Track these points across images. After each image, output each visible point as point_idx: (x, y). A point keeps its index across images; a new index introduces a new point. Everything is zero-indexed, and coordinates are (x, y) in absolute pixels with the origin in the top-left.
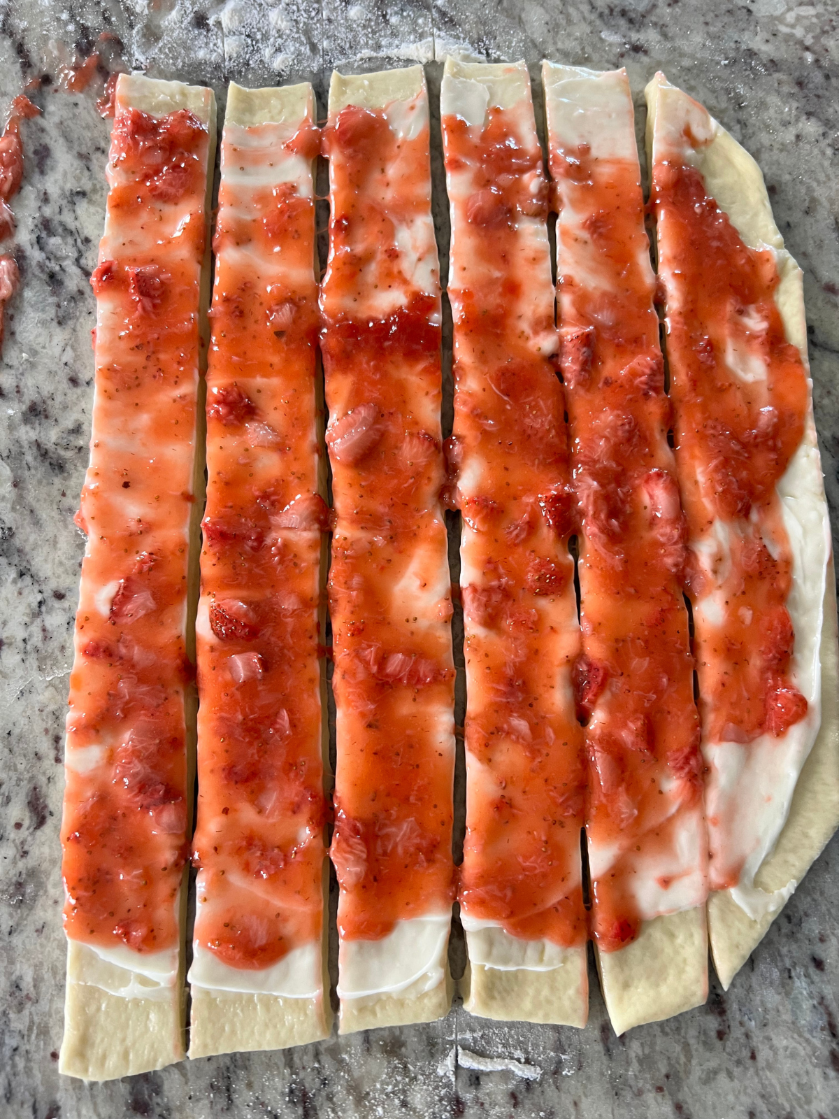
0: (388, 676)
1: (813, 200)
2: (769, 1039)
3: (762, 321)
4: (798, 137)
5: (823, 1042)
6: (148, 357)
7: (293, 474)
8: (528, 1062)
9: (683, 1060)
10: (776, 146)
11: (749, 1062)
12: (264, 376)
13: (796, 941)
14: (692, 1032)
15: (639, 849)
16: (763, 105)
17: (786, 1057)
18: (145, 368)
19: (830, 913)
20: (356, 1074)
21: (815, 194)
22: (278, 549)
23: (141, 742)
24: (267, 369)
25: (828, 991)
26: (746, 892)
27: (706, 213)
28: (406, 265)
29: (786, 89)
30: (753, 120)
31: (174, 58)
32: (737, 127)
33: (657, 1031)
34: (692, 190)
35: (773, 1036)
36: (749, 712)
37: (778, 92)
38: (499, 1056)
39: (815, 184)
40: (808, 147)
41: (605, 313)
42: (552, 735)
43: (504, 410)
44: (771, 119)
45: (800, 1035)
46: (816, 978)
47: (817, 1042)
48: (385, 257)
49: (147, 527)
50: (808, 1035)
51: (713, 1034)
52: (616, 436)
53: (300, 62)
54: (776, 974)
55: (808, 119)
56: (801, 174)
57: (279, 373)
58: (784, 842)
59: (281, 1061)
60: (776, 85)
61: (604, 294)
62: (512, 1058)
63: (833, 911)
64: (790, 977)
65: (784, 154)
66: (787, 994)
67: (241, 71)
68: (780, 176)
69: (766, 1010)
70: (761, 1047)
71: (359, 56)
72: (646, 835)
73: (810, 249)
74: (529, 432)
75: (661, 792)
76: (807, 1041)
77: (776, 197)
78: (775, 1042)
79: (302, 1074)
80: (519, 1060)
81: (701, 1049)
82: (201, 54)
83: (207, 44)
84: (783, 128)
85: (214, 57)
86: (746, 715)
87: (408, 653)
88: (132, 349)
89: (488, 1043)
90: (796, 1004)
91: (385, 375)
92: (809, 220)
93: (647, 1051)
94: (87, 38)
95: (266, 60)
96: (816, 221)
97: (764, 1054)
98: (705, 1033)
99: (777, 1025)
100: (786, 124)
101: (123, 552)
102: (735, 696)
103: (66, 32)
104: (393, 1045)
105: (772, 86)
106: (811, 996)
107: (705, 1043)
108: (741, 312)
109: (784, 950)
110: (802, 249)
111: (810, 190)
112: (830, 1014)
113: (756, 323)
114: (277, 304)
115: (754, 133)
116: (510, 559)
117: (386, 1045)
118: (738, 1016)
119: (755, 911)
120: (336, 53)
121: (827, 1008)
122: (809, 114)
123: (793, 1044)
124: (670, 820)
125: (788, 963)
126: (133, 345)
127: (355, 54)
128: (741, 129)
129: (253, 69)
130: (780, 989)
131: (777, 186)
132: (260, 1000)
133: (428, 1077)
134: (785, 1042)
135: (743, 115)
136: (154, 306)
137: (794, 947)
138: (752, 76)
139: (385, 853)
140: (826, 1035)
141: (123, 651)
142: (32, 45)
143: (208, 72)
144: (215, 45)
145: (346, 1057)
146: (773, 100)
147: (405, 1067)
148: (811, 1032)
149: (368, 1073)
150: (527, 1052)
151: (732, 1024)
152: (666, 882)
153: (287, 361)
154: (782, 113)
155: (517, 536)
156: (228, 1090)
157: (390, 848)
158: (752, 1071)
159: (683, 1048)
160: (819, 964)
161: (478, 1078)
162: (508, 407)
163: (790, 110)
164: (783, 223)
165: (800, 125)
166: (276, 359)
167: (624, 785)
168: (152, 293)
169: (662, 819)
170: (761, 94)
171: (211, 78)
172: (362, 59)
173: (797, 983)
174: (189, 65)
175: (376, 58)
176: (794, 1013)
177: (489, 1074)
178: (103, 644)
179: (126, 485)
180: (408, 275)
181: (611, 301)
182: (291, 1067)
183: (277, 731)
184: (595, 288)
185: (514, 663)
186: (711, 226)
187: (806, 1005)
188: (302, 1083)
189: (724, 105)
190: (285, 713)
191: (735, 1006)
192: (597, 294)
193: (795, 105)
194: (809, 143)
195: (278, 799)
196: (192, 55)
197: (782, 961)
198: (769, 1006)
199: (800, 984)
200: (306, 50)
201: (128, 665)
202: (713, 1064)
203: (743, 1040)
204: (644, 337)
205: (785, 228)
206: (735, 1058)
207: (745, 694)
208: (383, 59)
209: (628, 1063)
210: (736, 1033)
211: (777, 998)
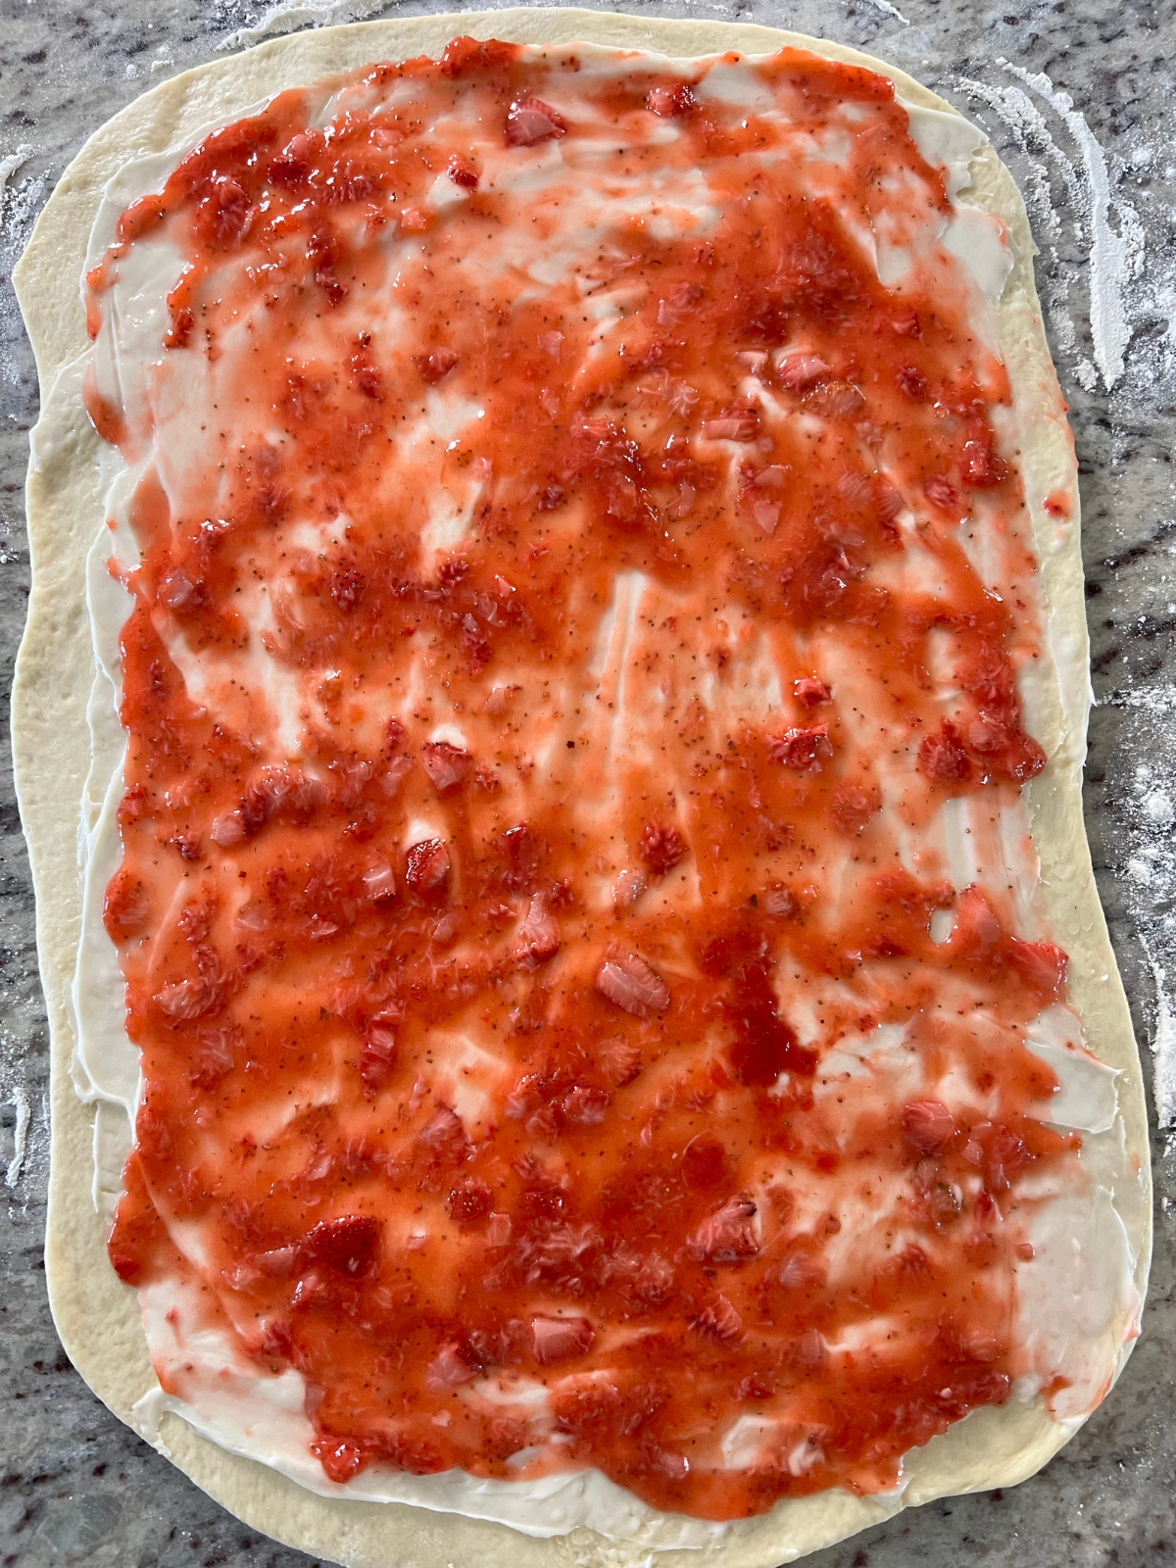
0: (370, 1031)
1: (984, 1550)
2: (34, 1414)
3: (802, 1468)
4: (1078, 1536)
5: (30, 1468)
6: (719, 756)
7: (591, 926)
8: (22, 1173)
9: (18, 1325)
10: (1062, 1506)
11: (14, 1392)
12: (701, 885)
13: (122, 1449)
14: (42, 1337)
15: (204, 1288)
16: (1123, 1494)
17: (18, 1429)
18: (708, 753)
19: (147, 1487)
20: (17, 1011)
21: (993, 1552)
22: (505, 913)
23: (306, 792)
24: (709, 888)
25: (74, 1478)
26: (159, 1402)
27: (942, 1403)
28: (854, 1042)
29: (1150, 1526)
30: (1098, 1478)
31: (1135, 740)
32: (1086, 1456)
33: (42, 1302)
34: (973, 1386)
35: (37, 1417)
36: (340, 1414)
37: (1145, 1515)
38: (27, 1146)
39: (1007, 1552)
40: (1064, 1548)
41: (799, 1273)
42: (313, 1203)
43: (671, 1151)
44: (1103, 1501)
45: (37, 1445)
46: (87, 1466)
47: (29, 1462)
48: (861, 1013)
49: (526, 774)
50: (35, 1454)
51: (39, 1358)
52: (641, 1280)
53: (1141, 892)
54: (91, 1425)
55: (1106, 1552)
56: (1021, 1535)
57: (707, 902)
58: (208, 1447)
59: (28, 941)
60: (1156, 1513)
61: (823, 1274)
62: (25, 1158)
63: (148, 1491)
64: (89, 1440)
65: (1051, 1516)
66: (73, 1435)
67: (1121, 821)
68: (1017, 1508)
69: (60, 1412)
70: (28, 1404)
71: (1156, 966)
72: (217, 1299)
73: (916, 1539)
74: (646, 1181)
75: (257, 1315)
76: (31, 1452)
77: (985, 1501)
78: (31, 1420)
79: (18, 960)
80: (22, 1165)
81: (27, 1344)
82: (1143, 772)
83: (1159, 776)
84: (1089, 1517)
85: (1140, 787)
86: (334, 1411)
87: (394, 1054)
88: (728, 737)
89: (39, 1135)
90: (64, 1444)
91: (709, 1019)
92: (956, 1542)
93: (27, 1290)
94: (1158, 630)
95: (1141, 851)
96: (954, 1551)
97: (20, 1407)
98: (41, 1349)
99: (46, 1422)
100: (1096, 1521)
101: (496, 750)
102: (355, 1399)
103: (1166, 604)
104: (40, 1044)
105: (1154, 1507)
106: (71, 1459)
107: (32, 1348)
108: (812, 1441)
109: (113, 1436)
110: (913, 1529)
111: (1000, 1546)
112: (54, 1477)
113: (799, 1459)
114: (790, 895)
115: (1079, 1478)
116: (497, 1158)
117: (41, 1037)
118: (55, 1383)
119: (141, 1410)
120: (1157, 936)
121: (60, 1474)
122: (1114, 1555)
123: (29, 1437)
124: (231, 1326)
125: (101, 1439)
126: (732, 738)
127: (1158, 960)
128: (1084, 1461)
129: (1127, 835)
130: (78, 1428)
131: (1002, 1502)
132: (76, 922)
133: (12, 1078)
134: (30, 1429)
135: (1105, 1463)
136: (780, 759)
137: (116, 1446)
138: (1167, 1481)
139: (202, 1037)
140: (35, 1472)
141: (396, 761)
142: (1144, 564)
143: (1117, 780)
144: (1158, 786)
145: (32, 1000)
146: (1132, 1508)
147: (21, 1056)
148: (39, 1457)
149: (18, 1022)
150: (30, 1172)
151: (48, 1377)
152: (173, 1318)
153: (721, 910)
154: (1114, 1518)
155: (523, 1167)
156: (8, 893)
157: (206, 1042)
158: (7, 1394)
159: (28, 1327)
160: (100, 1471)
161: (9, 1125)
162: (674, 1156)
163: (1118, 1529)
164: (948, 1506)
165: (1097, 1541)
166: (722, 898)
167: (263, 1277)
168: (795, 755)
169: (231, 1316)
170: (1140, 1491)
171: (1108, 786)
172: (1151, 969)
173: (83, 1447)
174: (1126, 758)
175: (1156, 987)
176: (56, 1440)
177: (12, 1135)
178: (401, 739)
179: (571, 745)
180: (840, 1045)
181: (814, 1281)
182: (25, 950)
183: (316, 922)
184: (828, 1260)
185: (384, 1163)
186: (924, 1409)
187: (63, 1454)
188: (11, 960)
189: (1119, 1440)
190: (333, 930)
191: (63, 1381)
192: (820, 1263)
193: (1127, 1536)
194: (1069, 1550)
195: (251, 931)
196: (1140, 760)
197: (103, 1433)
198: (63, 1416)
199: (82, 1450)
200: (1159, 898)
201: (381, 769)
202: (14, 1355)
203: (34, 1387)
204: (770, 1323)
205: (941, 1508)
206: (19, 1378)
207: (357, 1411)
208: (1154, 996)
209: (17, 1272)
210: (41, 1381)
211: (70, 1425)
